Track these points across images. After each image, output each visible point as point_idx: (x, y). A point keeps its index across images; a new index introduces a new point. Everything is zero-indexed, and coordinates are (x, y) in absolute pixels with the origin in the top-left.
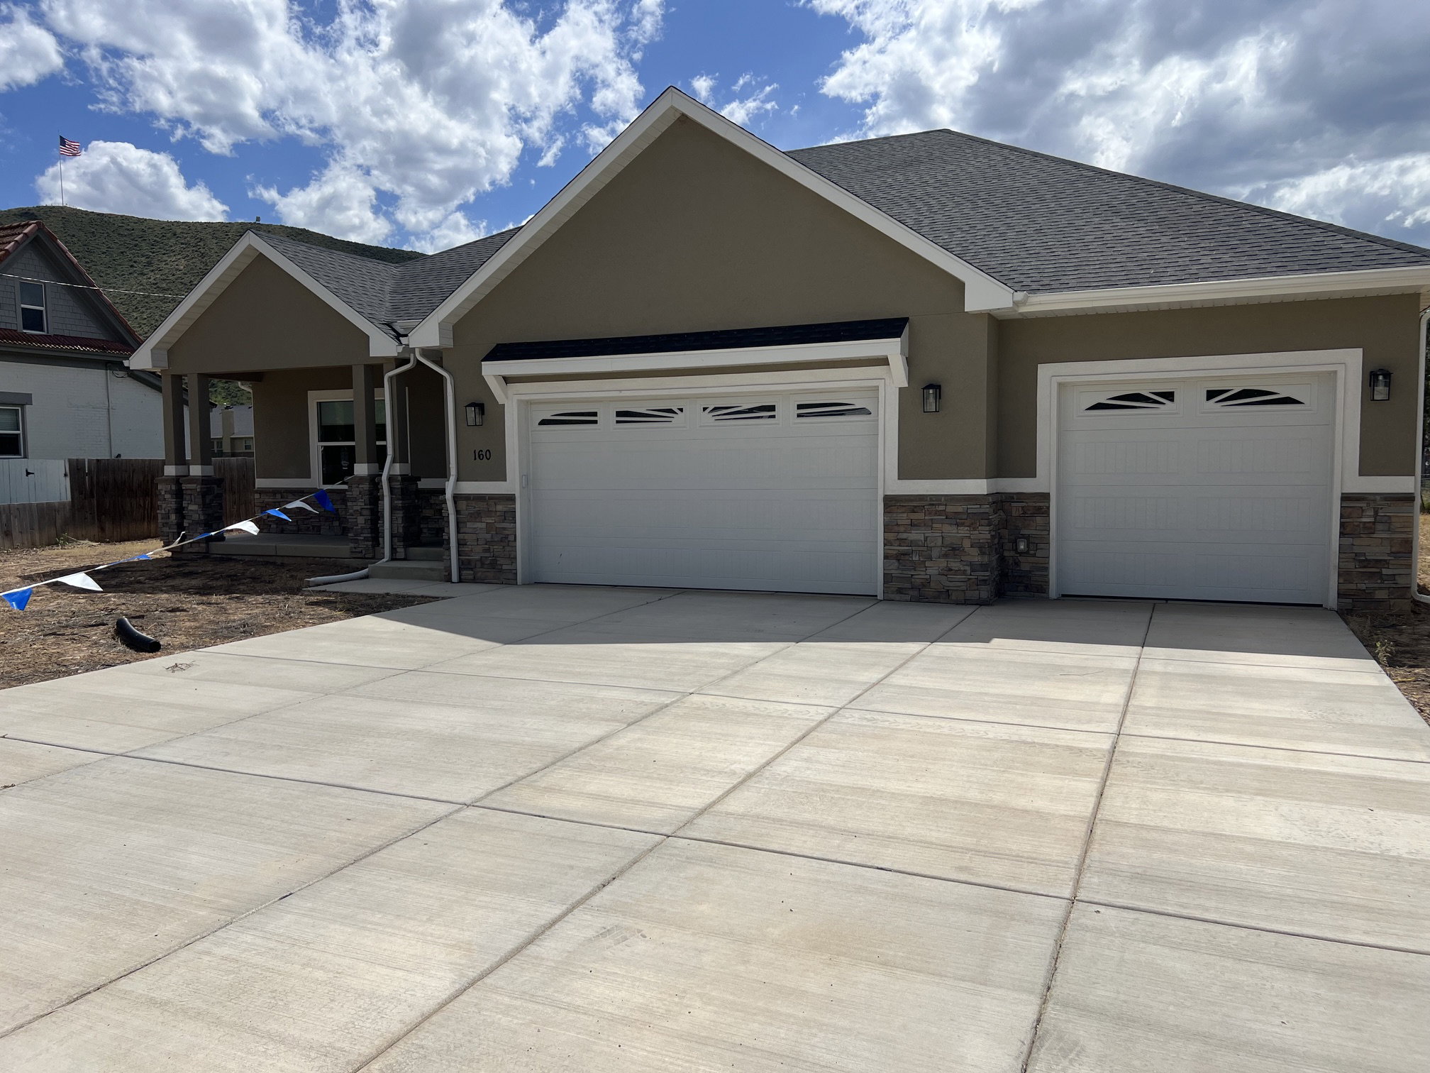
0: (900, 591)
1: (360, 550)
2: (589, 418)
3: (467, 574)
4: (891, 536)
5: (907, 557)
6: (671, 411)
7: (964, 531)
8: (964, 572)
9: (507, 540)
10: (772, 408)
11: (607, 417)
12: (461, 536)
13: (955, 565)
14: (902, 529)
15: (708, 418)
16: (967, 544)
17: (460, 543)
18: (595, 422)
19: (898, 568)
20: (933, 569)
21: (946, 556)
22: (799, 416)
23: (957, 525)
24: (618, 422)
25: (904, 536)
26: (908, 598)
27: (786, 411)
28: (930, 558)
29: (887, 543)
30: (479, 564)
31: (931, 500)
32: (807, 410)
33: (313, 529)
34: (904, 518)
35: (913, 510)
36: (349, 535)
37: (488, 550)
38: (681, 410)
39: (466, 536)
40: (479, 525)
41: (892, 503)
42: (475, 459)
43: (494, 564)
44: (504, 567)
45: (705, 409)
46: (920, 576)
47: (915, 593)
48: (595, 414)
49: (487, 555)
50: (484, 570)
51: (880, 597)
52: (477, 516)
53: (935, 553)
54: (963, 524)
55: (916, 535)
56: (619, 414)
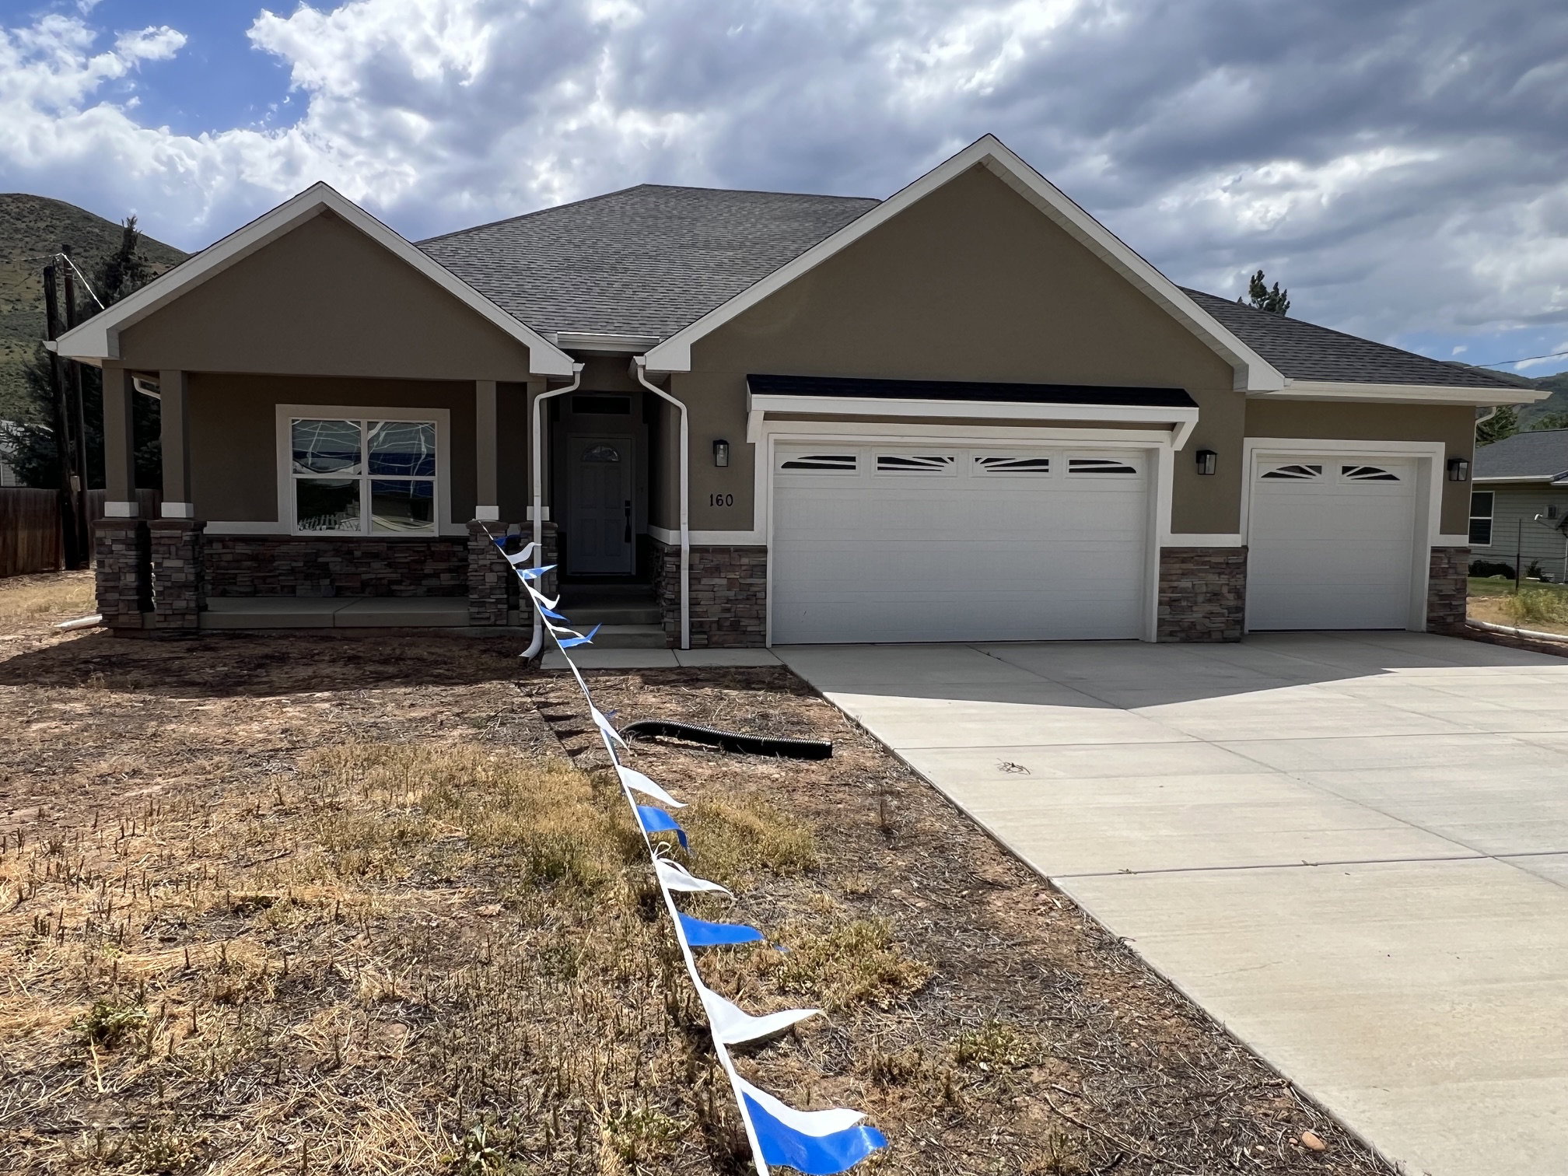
0: (1172, 634)
1: (487, 615)
2: (846, 463)
3: (701, 638)
4: (1166, 585)
5: (1176, 603)
6: (940, 460)
7: (1224, 579)
8: (1223, 615)
9: (755, 598)
10: (1045, 462)
11: (867, 462)
12: (694, 594)
13: (1216, 609)
14: (1174, 578)
15: (981, 468)
16: (1225, 590)
17: (693, 603)
18: (853, 467)
19: (1170, 613)
20: (1197, 615)
21: (1209, 601)
22: (1071, 471)
23: (1220, 574)
24: (879, 468)
25: (1175, 584)
26: (1178, 639)
27: (1059, 465)
28: (1196, 603)
29: (1161, 591)
30: (715, 626)
31: (1201, 552)
32: (1080, 466)
33: (282, 590)
34: (1177, 567)
35: (1184, 561)
36: (471, 596)
37: (728, 610)
38: (952, 459)
39: (700, 595)
40: (717, 581)
41: (1167, 554)
42: (712, 505)
43: (735, 626)
44: (749, 629)
45: (977, 460)
46: (1189, 618)
47: (1183, 635)
48: (853, 459)
49: (728, 615)
50: (722, 633)
51: (1154, 639)
52: (716, 570)
53: (1200, 599)
54: (1223, 573)
55: (1185, 584)
56: (881, 460)
